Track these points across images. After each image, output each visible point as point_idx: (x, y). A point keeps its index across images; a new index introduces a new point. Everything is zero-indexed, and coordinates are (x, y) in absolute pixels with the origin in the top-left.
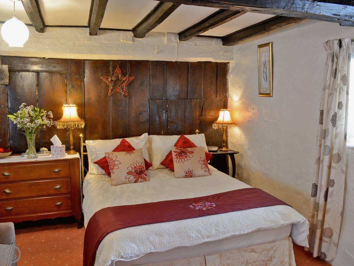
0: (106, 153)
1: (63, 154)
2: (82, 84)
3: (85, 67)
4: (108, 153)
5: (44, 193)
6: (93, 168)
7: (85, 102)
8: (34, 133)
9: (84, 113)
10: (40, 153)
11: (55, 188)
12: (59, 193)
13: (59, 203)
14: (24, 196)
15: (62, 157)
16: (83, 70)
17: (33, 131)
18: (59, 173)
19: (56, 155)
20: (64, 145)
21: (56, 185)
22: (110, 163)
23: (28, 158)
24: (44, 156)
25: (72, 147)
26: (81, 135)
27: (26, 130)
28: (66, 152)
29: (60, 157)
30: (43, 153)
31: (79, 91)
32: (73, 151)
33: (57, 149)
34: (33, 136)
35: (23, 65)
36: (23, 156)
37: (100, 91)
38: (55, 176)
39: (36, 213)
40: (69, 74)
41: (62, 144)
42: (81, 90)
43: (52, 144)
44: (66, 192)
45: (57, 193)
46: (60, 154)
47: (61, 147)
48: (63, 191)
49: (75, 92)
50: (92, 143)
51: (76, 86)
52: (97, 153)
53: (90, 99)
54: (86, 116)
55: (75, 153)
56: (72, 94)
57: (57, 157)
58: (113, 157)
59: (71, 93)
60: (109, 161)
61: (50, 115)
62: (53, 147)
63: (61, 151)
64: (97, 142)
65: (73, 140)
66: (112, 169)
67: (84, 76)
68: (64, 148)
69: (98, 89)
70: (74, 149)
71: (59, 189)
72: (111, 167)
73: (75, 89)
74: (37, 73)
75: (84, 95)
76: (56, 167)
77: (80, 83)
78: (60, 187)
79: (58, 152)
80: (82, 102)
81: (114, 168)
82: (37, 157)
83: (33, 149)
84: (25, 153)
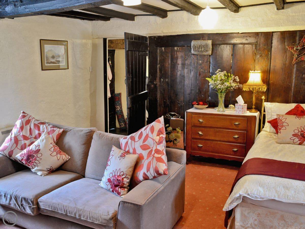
0: (277, 115)
1: (244, 111)
2: (269, 53)
3: (273, 38)
4: (279, 115)
5: (225, 140)
6: (267, 127)
7: (271, 69)
8: (224, 93)
9: (268, 78)
10: (228, 109)
11: (234, 137)
12: (237, 142)
13: (235, 150)
14: (210, 139)
15: (243, 114)
16: (271, 41)
17: (223, 91)
18: (238, 125)
19: (238, 111)
20: (246, 105)
21: (235, 135)
22: (279, 124)
23: (218, 111)
24: (231, 111)
25: (254, 107)
26: (263, 97)
27: (218, 90)
28: (247, 110)
29: (241, 113)
30: (230, 109)
31: (266, 59)
32: (254, 110)
33: (240, 107)
34: (223, 95)
35: (222, 39)
36: (216, 109)
37: (285, 59)
38: (234, 127)
39: (219, 153)
40: (258, 45)
41: (244, 103)
42: (268, 58)
43: (237, 102)
44: (242, 142)
45: (235, 142)
46: (242, 111)
47: (242, 106)
48: (240, 141)
49: (263, 60)
50: (270, 105)
51: (263, 55)
52: (273, 114)
53: (275, 66)
54: (270, 81)
55: (255, 112)
56: (260, 62)
57: (239, 113)
58: (283, 118)
59: (258, 61)
60: (279, 121)
61: (236, 79)
62: (237, 105)
63: (242, 108)
64: (275, 104)
65: (255, 101)
66: (280, 129)
67: (271, 46)
68: (246, 107)
69: (283, 58)
70: (255, 109)
71: (237, 139)
72: (280, 127)
73: (263, 58)
74: (232, 46)
75: (270, 63)
76: (236, 120)
77: (267, 53)
78: (238, 137)
79: (240, 109)
80: (268, 69)
81: (282, 128)
82: (224, 111)
83: (222, 105)
84: (217, 107)
